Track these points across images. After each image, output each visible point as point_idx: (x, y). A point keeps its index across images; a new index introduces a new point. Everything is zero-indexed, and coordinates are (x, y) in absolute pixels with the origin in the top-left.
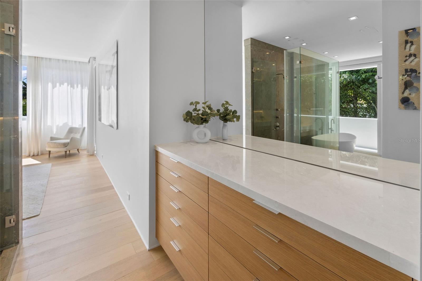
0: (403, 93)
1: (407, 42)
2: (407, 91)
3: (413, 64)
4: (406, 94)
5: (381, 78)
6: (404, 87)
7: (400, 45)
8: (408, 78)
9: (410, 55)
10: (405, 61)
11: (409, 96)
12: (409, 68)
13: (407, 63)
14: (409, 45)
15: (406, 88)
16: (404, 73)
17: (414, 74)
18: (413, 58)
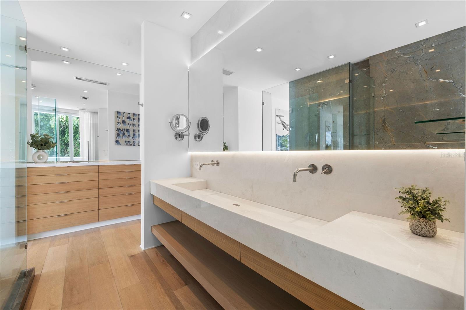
0: (116, 138)
1: (117, 117)
2: (118, 137)
3: (120, 126)
4: (117, 139)
5: (108, 130)
6: (116, 135)
7: (115, 118)
8: (118, 132)
9: (119, 123)
10: (117, 125)
11: (119, 140)
12: (118, 128)
13: (118, 125)
14: (118, 118)
15: (117, 136)
16: (116, 129)
17: (120, 131)
18: (119, 124)
